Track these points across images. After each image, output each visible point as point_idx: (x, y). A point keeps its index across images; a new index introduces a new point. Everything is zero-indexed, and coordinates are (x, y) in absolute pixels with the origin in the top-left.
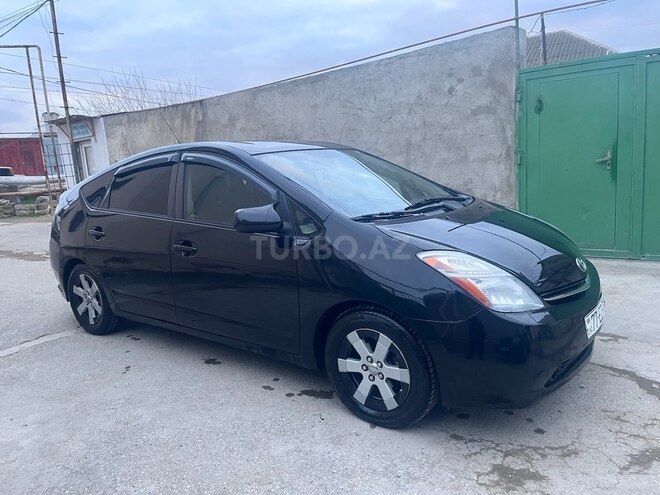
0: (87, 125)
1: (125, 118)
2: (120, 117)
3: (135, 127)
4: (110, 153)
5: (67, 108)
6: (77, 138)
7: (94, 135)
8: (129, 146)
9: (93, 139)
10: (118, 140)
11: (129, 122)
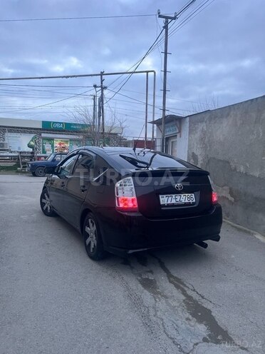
0: (176, 124)
1: (208, 116)
2: (203, 115)
3: (215, 123)
4: (189, 145)
5: (164, 110)
6: (168, 134)
7: (180, 132)
8: (207, 140)
9: (178, 135)
10: (198, 135)
11: (210, 119)
